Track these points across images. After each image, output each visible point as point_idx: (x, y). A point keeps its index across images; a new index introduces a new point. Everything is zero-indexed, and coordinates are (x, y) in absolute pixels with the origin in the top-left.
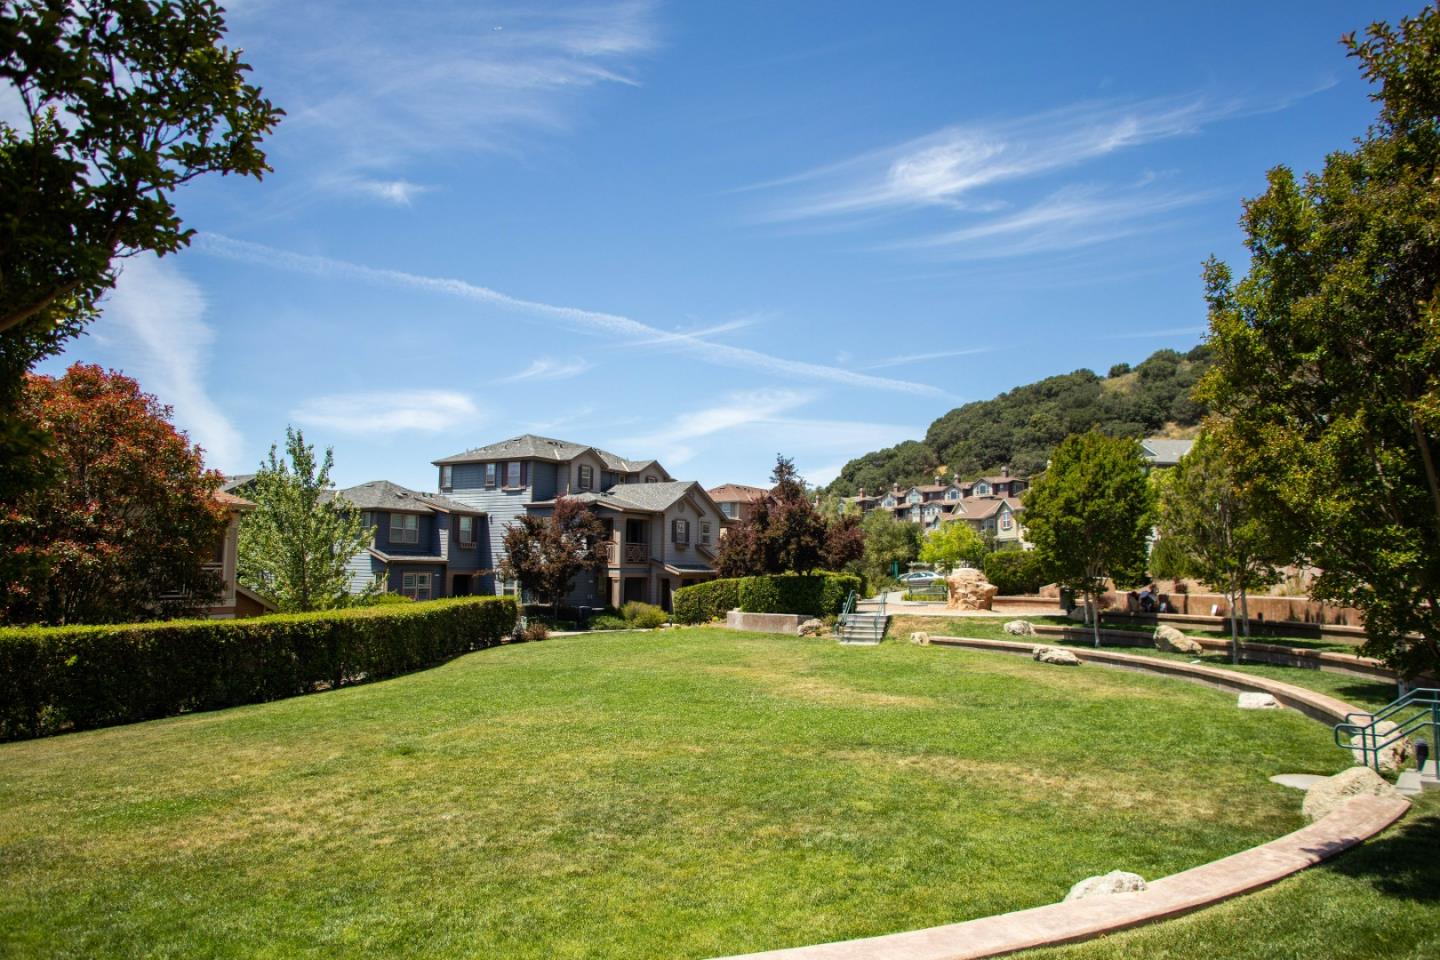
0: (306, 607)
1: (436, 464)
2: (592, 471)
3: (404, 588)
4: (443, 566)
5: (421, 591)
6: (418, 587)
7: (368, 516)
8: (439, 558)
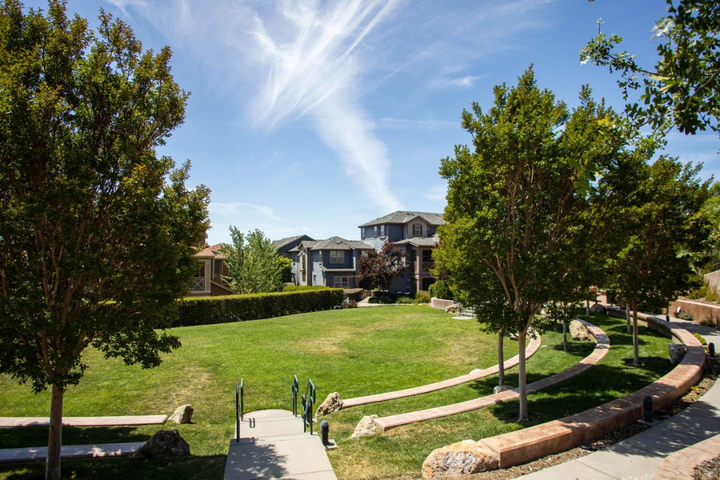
0: (281, 289)
1: (359, 227)
2: (421, 226)
3: (335, 282)
4: (354, 273)
5: (343, 284)
6: (341, 282)
7: (320, 253)
8: (352, 270)
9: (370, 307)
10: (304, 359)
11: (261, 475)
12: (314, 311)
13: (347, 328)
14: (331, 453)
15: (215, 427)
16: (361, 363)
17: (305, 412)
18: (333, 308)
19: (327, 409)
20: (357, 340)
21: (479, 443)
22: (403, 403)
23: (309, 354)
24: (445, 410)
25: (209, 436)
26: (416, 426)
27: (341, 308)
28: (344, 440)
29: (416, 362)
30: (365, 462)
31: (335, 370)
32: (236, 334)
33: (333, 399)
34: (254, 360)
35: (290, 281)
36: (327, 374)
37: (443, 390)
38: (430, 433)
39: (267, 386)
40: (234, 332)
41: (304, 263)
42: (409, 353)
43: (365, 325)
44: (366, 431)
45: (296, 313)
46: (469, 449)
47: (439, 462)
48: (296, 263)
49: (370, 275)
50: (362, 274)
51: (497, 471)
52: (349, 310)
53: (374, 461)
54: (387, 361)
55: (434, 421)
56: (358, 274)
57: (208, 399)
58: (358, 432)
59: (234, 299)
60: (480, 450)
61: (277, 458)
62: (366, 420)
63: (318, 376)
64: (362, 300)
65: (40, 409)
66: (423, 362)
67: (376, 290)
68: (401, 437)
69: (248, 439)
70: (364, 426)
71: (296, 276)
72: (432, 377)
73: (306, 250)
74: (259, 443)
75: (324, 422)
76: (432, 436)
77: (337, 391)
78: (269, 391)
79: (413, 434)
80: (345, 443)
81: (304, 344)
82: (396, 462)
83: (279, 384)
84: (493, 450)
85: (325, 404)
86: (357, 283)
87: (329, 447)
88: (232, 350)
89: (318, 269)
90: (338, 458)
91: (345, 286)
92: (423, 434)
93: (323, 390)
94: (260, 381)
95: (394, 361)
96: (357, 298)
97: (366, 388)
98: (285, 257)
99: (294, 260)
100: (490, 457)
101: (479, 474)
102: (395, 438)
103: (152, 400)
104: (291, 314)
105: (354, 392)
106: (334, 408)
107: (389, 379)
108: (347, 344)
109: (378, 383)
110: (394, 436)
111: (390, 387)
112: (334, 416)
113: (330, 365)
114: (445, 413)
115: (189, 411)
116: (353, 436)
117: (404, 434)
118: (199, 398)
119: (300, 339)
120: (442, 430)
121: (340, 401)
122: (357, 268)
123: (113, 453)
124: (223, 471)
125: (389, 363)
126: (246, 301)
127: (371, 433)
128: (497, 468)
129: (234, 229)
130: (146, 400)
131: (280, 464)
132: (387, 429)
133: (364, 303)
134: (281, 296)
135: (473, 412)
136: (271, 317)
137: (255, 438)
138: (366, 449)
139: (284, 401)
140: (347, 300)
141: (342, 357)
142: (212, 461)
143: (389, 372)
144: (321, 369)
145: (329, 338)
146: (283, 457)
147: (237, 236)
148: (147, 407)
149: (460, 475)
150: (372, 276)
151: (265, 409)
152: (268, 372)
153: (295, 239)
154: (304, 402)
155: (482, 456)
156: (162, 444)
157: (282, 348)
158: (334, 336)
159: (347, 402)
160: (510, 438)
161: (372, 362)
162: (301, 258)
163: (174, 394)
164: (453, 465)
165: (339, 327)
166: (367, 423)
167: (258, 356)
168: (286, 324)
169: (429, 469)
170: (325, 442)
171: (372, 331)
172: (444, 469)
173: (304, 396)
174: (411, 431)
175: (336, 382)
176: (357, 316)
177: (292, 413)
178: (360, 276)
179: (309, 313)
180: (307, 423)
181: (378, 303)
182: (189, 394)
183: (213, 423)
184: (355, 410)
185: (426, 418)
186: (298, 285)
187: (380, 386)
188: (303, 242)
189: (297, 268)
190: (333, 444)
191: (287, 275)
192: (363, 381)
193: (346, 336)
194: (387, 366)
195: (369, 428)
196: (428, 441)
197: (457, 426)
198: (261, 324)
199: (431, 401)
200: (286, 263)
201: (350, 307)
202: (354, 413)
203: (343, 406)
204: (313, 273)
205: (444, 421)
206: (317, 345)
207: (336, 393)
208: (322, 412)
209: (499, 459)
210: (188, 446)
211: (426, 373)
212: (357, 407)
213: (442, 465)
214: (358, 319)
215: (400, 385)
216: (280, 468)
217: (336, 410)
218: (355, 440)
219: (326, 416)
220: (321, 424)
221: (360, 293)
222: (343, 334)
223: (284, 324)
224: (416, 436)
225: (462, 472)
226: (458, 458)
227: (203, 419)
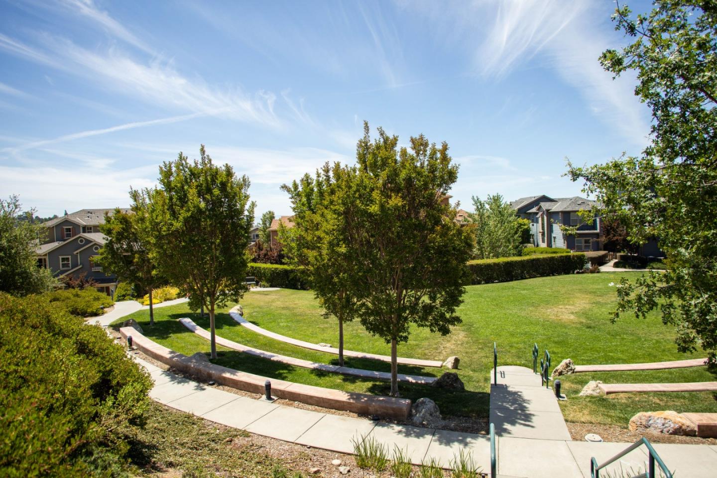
0: (521, 253)
3: (576, 245)
4: (597, 235)
5: (585, 246)
6: (583, 244)
7: (560, 214)
8: (595, 231)
9: (614, 272)
10: (543, 325)
11: (512, 408)
12: (553, 275)
13: (587, 296)
14: (561, 402)
15: (476, 374)
16: (598, 333)
17: (543, 372)
18: (573, 273)
19: (562, 372)
20: (596, 310)
21: (681, 415)
22: (631, 375)
23: (548, 321)
24: (665, 387)
25: (474, 379)
26: (635, 394)
27: (582, 273)
28: (573, 396)
29: (655, 338)
30: (586, 412)
31: (571, 339)
32: (482, 297)
33: (567, 364)
34: (499, 323)
35: (529, 242)
36: (563, 341)
37: (675, 369)
38: (646, 402)
39: (511, 346)
40: (480, 296)
41: (543, 224)
42: (650, 329)
43: (606, 295)
44: (592, 392)
45: (535, 277)
46: (670, 417)
47: (642, 421)
48: (535, 224)
49: (615, 238)
50: (606, 237)
51: (693, 438)
52: (590, 275)
53: (591, 413)
54: (624, 334)
55: (652, 394)
56: (602, 236)
57: (467, 353)
58: (585, 392)
59: (477, 265)
60: (679, 419)
61: (524, 401)
62: (592, 384)
63: (556, 343)
64: (606, 263)
65: (360, 347)
66: (663, 339)
67: (622, 254)
68: (620, 401)
69: (502, 385)
70: (590, 388)
71: (535, 237)
72: (669, 355)
73: (545, 213)
74: (510, 389)
75: (557, 381)
76: (646, 404)
77: (572, 357)
78: (513, 351)
79: (630, 400)
80: (573, 398)
81: (543, 310)
82: (610, 417)
83: (521, 346)
84: (692, 422)
85: (560, 367)
86: (601, 246)
87: (560, 399)
88: (481, 312)
89: (558, 230)
90: (566, 406)
91: (587, 248)
92: (639, 401)
93: (559, 355)
94: (506, 342)
95: (632, 334)
96: (601, 261)
97: (599, 357)
98: (523, 219)
99: (533, 221)
100: (688, 426)
101: (676, 436)
102: (614, 401)
103: (428, 349)
104: (530, 278)
105: (587, 360)
106: (567, 371)
107: (622, 352)
108: (585, 314)
109: (611, 354)
110: (614, 399)
111: (622, 359)
112: (567, 377)
113: (567, 333)
114: (665, 389)
115: (457, 361)
116: (581, 394)
117: (623, 399)
118: (460, 351)
119: (539, 305)
120: (658, 401)
121: (572, 366)
122: (600, 230)
123: (420, 382)
124: (489, 402)
125: (625, 336)
126: (488, 266)
127: (595, 394)
128: (695, 436)
129: (476, 199)
130: (423, 349)
131: (525, 404)
132: (608, 393)
133: (608, 268)
134: (521, 262)
135: (694, 393)
136: (511, 280)
137: (508, 385)
138: (588, 404)
139: (526, 360)
140: (589, 266)
141: (579, 326)
142: (481, 395)
143: (624, 345)
144: (558, 336)
145: (567, 307)
146: (529, 401)
147: (480, 206)
148: (425, 354)
149: (660, 433)
150: (617, 240)
151: (511, 365)
152: (512, 335)
153: (533, 199)
154: (542, 364)
155: (680, 424)
156: (448, 380)
157: (523, 314)
158: (573, 305)
159: (578, 368)
160: (712, 417)
161: (609, 333)
162: (540, 220)
163: (442, 347)
164: (654, 425)
165: (578, 295)
166: (593, 386)
167: (503, 320)
168: (527, 289)
169: (633, 425)
170: (558, 395)
171: (612, 302)
172: (647, 427)
173: (542, 360)
174: (629, 398)
175: (571, 349)
176: (599, 284)
177: (533, 371)
178: (603, 239)
179: (548, 278)
180: (545, 380)
181: (625, 267)
182: (452, 347)
183: (474, 371)
184: (586, 375)
185: (645, 390)
186: (538, 246)
187: (612, 358)
188: (542, 204)
189: (536, 229)
190: (564, 398)
191: (527, 236)
192: (597, 351)
193: (585, 305)
194: (623, 339)
195: (594, 390)
196: (642, 407)
197: (673, 401)
198: (503, 289)
199: (659, 377)
200: (524, 225)
201: (592, 272)
202: (584, 378)
203: (575, 371)
204: (553, 235)
205: (662, 395)
206: (556, 313)
207: (569, 359)
208: (557, 373)
209: (696, 429)
210: (463, 383)
211: (664, 351)
212: (587, 373)
213: (644, 423)
214: (599, 287)
215: (633, 359)
216: (525, 407)
217: (569, 373)
218: (581, 397)
219: (561, 377)
220: (555, 382)
221: (604, 256)
222: (581, 303)
223: (524, 289)
224: (632, 402)
225: (662, 432)
226: (658, 421)
227: (466, 367)
